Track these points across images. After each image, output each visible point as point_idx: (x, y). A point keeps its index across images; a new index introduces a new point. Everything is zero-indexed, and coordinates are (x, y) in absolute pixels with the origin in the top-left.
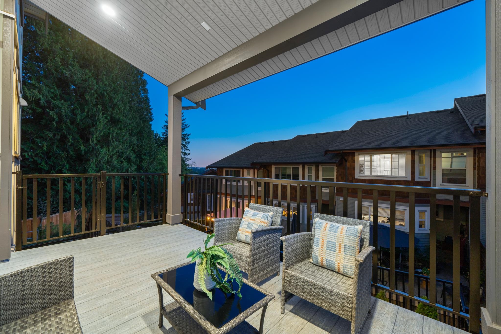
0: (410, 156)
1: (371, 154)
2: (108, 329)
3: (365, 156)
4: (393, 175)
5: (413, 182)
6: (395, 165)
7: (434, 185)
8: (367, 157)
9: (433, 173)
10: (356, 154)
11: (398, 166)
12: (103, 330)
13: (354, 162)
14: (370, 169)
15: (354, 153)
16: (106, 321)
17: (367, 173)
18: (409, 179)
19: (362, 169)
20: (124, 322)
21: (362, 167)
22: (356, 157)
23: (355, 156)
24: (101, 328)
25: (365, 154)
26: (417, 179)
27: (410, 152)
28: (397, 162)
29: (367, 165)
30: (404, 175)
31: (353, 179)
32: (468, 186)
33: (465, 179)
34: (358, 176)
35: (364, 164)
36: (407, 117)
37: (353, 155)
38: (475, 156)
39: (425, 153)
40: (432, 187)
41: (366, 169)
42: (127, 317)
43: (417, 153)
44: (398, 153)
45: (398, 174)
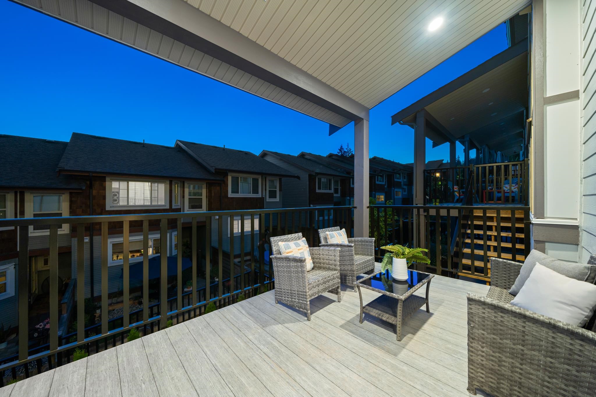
0: (168, 186)
1: (128, 181)
2: (428, 376)
3: (119, 183)
4: (153, 204)
5: (171, 210)
6: (155, 194)
7: (184, 211)
8: (123, 184)
9: (183, 201)
10: (107, 179)
11: (158, 195)
12: (432, 380)
13: (104, 189)
14: (127, 198)
15: (105, 177)
16: (421, 385)
17: (122, 202)
18: (168, 207)
19: (115, 198)
20: (411, 367)
21: (116, 195)
22: (107, 184)
23: (105, 181)
24: (431, 384)
25: (119, 180)
26: (173, 207)
27: (168, 182)
28: (157, 191)
29: (123, 194)
30: (163, 203)
31: (103, 211)
32: (203, 210)
33: (202, 205)
34: (110, 207)
35: (118, 193)
36: (143, 145)
37: (103, 179)
38: (207, 188)
39: (177, 183)
40: (182, 213)
41: (120, 198)
42: (405, 368)
43: (173, 183)
44: (158, 182)
45: (158, 203)
